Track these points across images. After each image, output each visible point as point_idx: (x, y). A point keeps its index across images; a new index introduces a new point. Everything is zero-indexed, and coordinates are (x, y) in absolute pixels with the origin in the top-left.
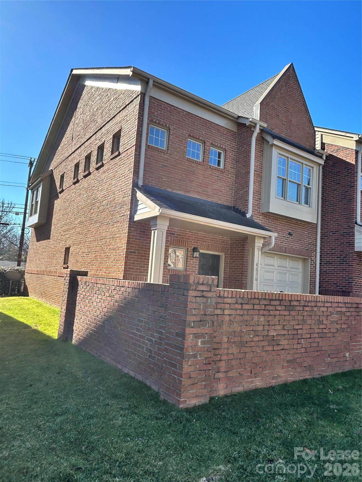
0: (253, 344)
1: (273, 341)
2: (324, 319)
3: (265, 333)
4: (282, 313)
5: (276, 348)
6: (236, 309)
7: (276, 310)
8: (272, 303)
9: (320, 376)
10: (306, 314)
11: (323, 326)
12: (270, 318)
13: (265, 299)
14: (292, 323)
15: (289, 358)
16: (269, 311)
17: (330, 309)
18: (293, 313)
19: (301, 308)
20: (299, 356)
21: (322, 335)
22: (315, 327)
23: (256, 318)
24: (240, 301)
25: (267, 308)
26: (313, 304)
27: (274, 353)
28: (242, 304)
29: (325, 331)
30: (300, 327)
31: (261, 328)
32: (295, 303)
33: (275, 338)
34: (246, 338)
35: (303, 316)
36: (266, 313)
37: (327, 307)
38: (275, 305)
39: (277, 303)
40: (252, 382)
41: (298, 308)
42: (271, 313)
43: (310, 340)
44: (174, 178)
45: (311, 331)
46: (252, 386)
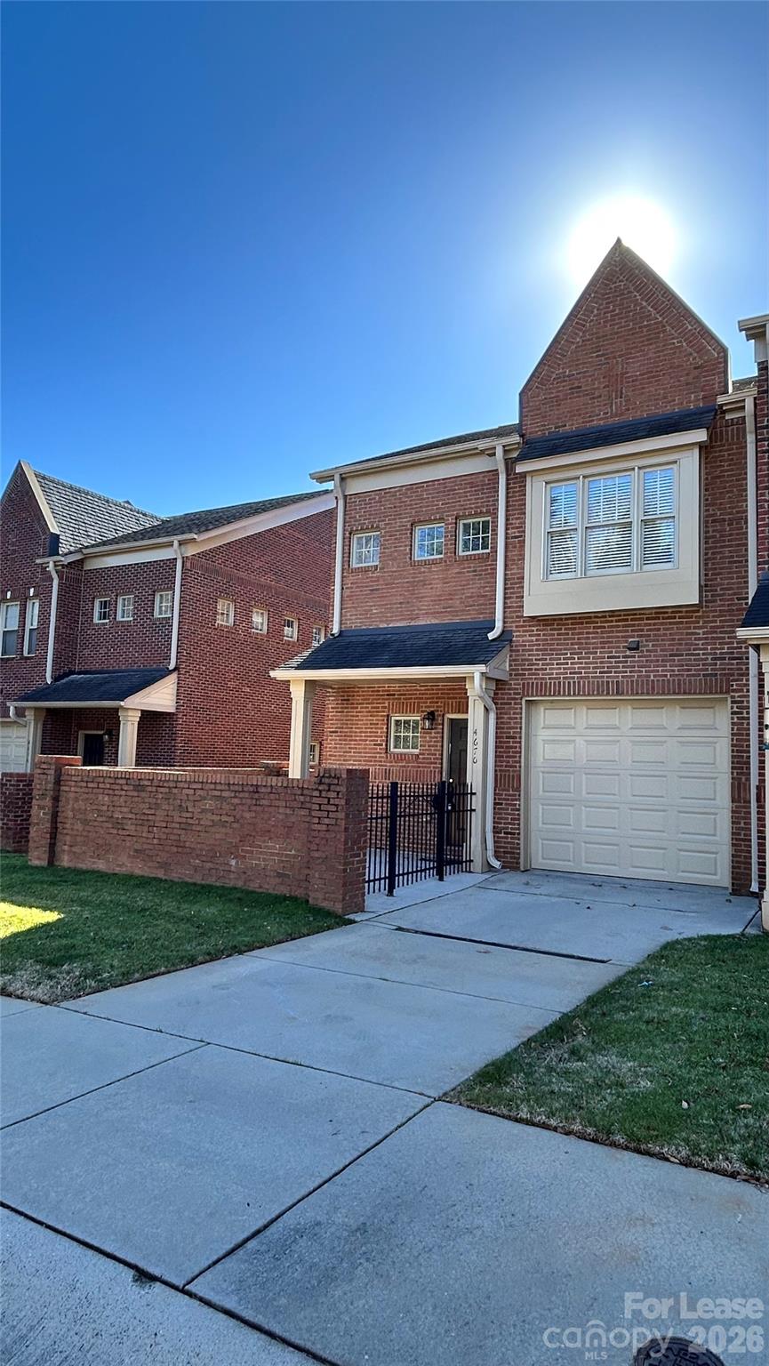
0: (96, 824)
1: (119, 825)
2: (190, 805)
3: (109, 814)
4: (129, 793)
5: (121, 832)
6: (81, 787)
7: (122, 790)
8: (118, 781)
9: (180, 880)
10: (160, 796)
11: (189, 815)
12: (116, 798)
13: (110, 777)
14: (142, 806)
15: (137, 846)
16: (114, 790)
17: (199, 792)
18: (143, 794)
19: (154, 789)
20: (150, 847)
21: (186, 827)
22: (176, 814)
23: (100, 797)
24: (85, 779)
25: (113, 786)
26: (172, 785)
27: (118, 837)
28: (87, 782)
29: (190, 821)
30: (152, 812)
31: (105, 808)
32: (146, 783)
33: (120, 821)
34: (90, 817)
35: (157, 799)
36: (111, 792)
37: (195, 789)
38: (121, 785)
39: (123, 782)
40: (94, 863)
41: (150, 789)
42: (116, 792)
43: (166, 831)
44: (391, 604)
45: (170, 819)
46: (95, 867)
